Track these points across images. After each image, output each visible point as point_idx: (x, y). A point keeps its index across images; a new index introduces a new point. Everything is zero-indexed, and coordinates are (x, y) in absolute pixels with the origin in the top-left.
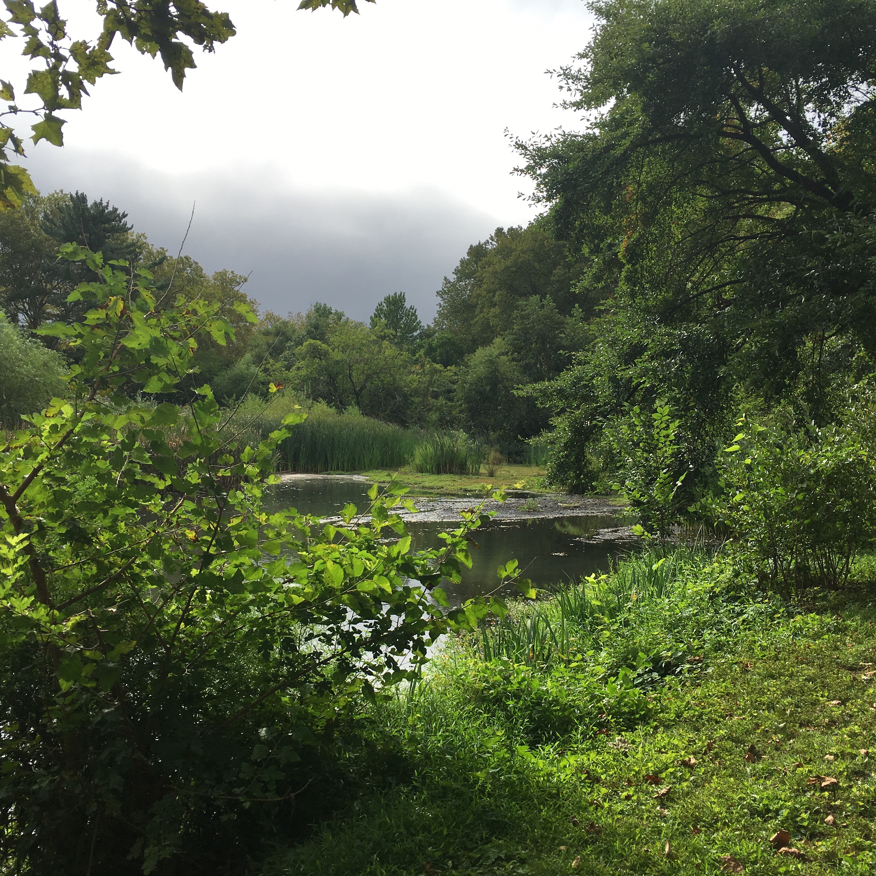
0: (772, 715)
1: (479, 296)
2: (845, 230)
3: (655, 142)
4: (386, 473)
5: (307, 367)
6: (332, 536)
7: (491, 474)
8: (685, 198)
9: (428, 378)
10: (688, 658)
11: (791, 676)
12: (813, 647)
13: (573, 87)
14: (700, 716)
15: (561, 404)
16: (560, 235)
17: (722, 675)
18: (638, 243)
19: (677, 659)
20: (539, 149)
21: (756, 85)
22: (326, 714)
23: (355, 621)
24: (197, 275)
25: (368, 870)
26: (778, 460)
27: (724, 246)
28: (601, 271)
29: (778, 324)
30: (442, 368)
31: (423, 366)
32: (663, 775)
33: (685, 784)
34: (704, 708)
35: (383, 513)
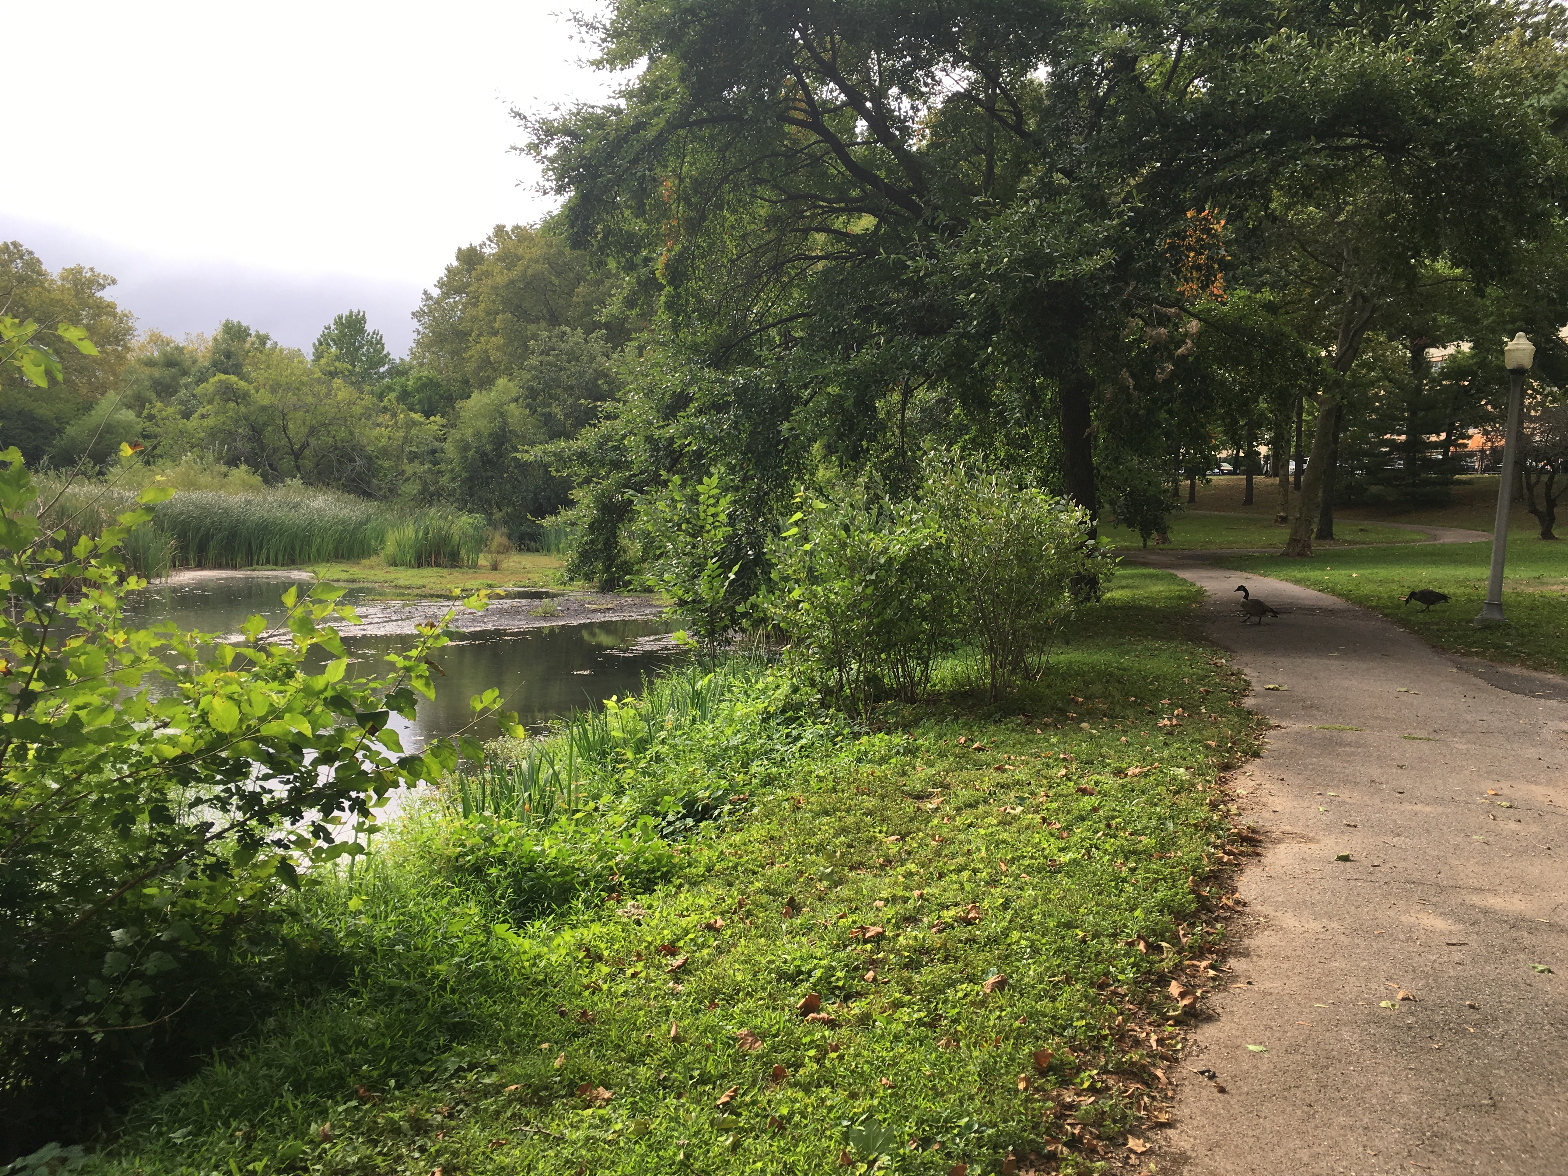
0: (821, 859)
1: (474, 319)
2: (930, 257)
3: (700, 123)
4: (344, 567)
5: (217, 413)
6: (229, 660)
7: (495, 567)
8: (740, 201)
9: (401, 434)
10: (731, 797)
11: (848, 811)
12: (877, 774)
13: (587, 38)
14: (735, 868)
15: (584, 472)
16: (578, 242)
17: (768, 815)
18: (680, 258)
19: (716, 799)
20: (544, 122)
21: (826, 57)
22: (227, 907)
23: (266, 777)
24: (33, 271)
25: (276, 1104)
26: (843, 546)
27: (794, 267)
28: (635, 294)
29: (853, 371)
30: (422, 419)
31: (394, 415)
32: (681, 943)
33: (705, 951)
34: (741, 857)
35: (306, 626)
